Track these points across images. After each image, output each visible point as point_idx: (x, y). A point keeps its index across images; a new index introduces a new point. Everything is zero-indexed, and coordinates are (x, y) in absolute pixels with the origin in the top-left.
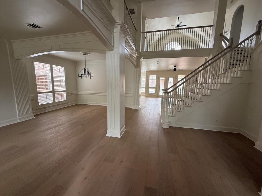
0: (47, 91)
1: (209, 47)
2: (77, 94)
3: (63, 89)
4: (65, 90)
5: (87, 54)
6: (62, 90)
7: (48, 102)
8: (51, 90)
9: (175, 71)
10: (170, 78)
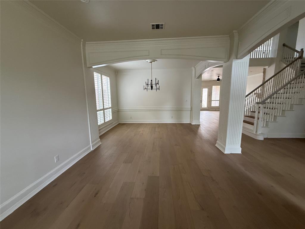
1: (269, 57)
2: (118, 111)
4: (111, 106)
5: (154, 61)
9: (218, 81)
10: (204, 89)
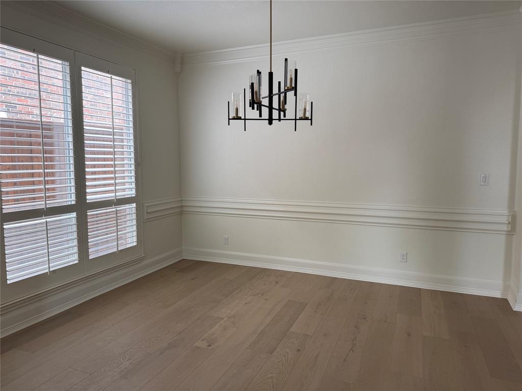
0: (52, 203)
3: (124, 190)
4: (132, 193)
6: (120, 195)
7: (56, 265)
8: (71, 200)
